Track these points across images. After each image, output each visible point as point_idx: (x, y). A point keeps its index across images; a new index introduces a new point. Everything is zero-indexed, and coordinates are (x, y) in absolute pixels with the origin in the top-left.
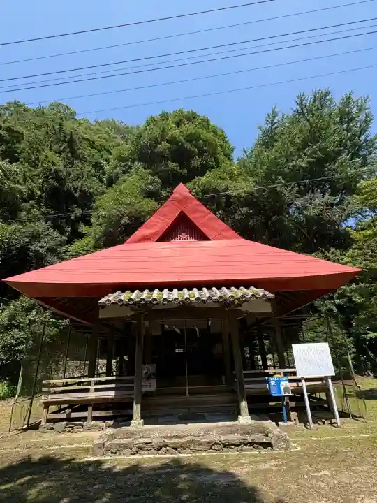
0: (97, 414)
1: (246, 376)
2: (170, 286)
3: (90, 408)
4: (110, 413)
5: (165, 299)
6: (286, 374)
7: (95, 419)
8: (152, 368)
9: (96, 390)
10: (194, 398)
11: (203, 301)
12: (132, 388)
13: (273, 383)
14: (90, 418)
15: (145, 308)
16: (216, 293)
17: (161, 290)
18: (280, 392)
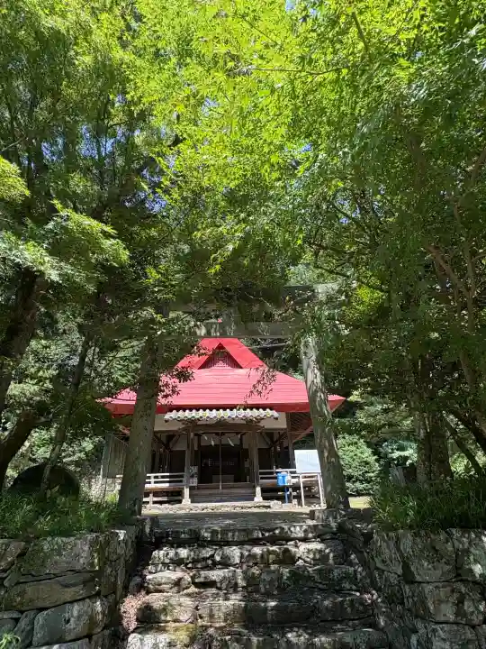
0: (156, 499)
1: (261, 473)
2: (211, 408)
3: (151, 495)
4: (165, 499)
5: (208, 417)
6: (291, 472)
7: (155, 502)
8: (195, 469)
9: (155, 482)
10: (225, 491)
11: (233, 419)
12: (181, 481)
13: (281, 478)
14: (151, 503)
15: (192, 423)
16: (242, 413)
17: (204, 410)
18: (284, 482)
